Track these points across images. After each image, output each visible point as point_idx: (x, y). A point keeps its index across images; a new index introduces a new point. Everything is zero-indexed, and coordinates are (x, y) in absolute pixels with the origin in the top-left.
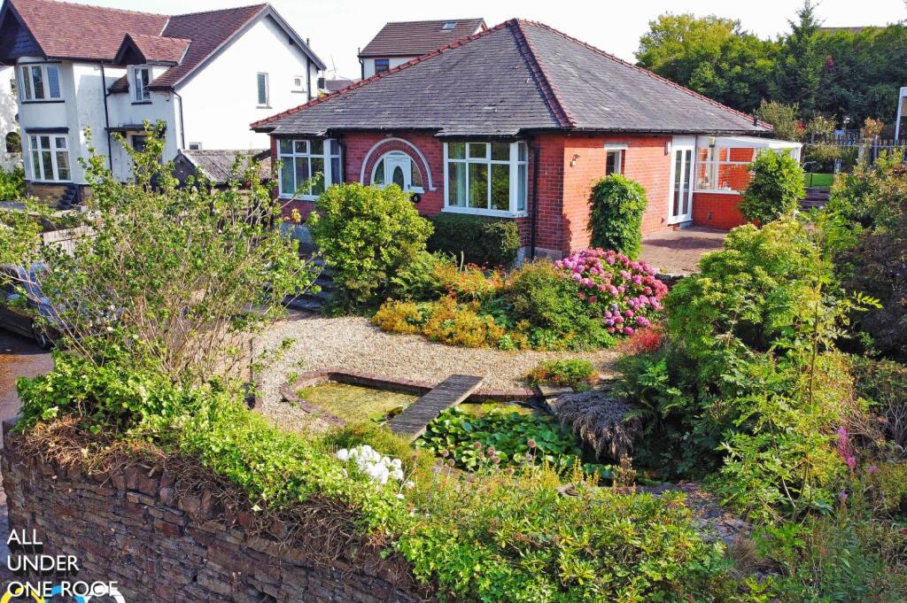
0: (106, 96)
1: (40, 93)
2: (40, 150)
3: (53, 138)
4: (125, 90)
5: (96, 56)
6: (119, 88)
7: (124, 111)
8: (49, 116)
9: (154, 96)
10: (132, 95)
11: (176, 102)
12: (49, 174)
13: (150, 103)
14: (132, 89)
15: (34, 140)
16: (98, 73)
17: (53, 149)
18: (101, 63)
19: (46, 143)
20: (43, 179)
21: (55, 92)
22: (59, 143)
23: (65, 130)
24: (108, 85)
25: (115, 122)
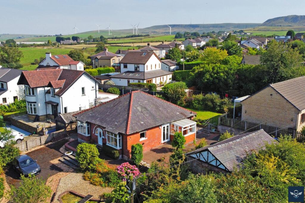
0: (45, 94)
1: (30, 94)
2: (30, 107)
3: (33, 104)
4: (50, 93)
5: (43, 85)
6: (48, 92)
7: (49, 98)
8: (32, 99)
9: (56, 96)
10: (51, 95)
11: (61, 98)
12: (32, 112)
13: (55, 97)
14: (51, 93)
15: (28, 104)
16: (43, 89)
17: (33, 107)
18: (44, 87)
19: (31, 105)
20: (30, 114)
21: (33, 94)
22: (34, 105)
23: (35, 102)
24: (46, 91)
25: (47, 100)
